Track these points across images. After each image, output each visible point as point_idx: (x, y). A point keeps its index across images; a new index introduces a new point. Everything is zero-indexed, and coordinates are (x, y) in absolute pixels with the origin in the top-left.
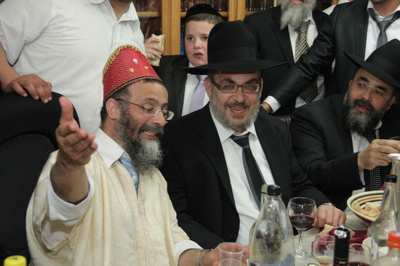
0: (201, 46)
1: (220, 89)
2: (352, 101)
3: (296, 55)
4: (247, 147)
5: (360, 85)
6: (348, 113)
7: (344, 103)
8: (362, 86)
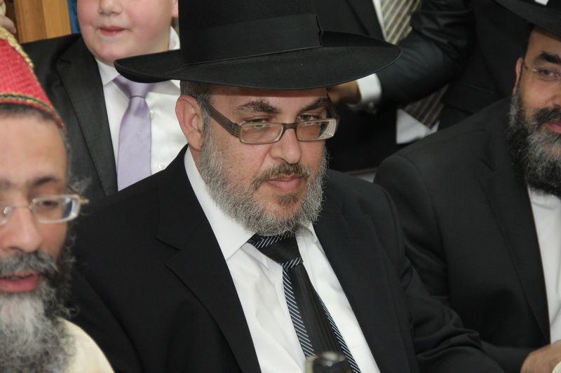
0: (117, 9)
1: (237, 136)
2: (529, 114)
3: (384, 14)
4: (295, 262)
5: (546, 72)
6: (526, 145)
7: (513, 122)
8: (551, 74)
